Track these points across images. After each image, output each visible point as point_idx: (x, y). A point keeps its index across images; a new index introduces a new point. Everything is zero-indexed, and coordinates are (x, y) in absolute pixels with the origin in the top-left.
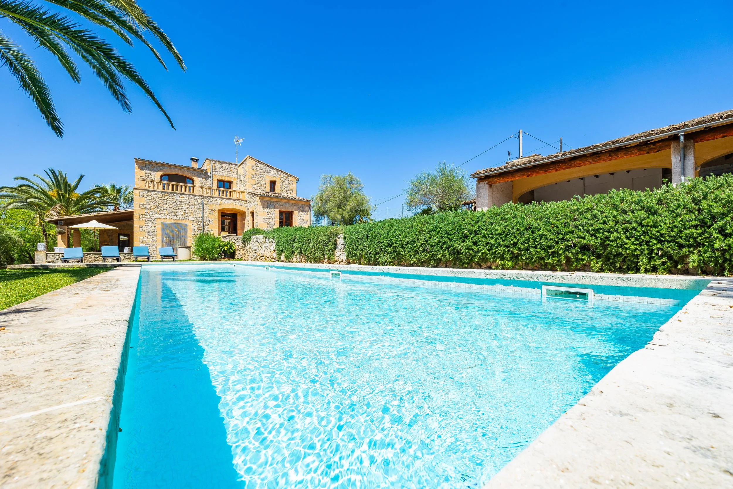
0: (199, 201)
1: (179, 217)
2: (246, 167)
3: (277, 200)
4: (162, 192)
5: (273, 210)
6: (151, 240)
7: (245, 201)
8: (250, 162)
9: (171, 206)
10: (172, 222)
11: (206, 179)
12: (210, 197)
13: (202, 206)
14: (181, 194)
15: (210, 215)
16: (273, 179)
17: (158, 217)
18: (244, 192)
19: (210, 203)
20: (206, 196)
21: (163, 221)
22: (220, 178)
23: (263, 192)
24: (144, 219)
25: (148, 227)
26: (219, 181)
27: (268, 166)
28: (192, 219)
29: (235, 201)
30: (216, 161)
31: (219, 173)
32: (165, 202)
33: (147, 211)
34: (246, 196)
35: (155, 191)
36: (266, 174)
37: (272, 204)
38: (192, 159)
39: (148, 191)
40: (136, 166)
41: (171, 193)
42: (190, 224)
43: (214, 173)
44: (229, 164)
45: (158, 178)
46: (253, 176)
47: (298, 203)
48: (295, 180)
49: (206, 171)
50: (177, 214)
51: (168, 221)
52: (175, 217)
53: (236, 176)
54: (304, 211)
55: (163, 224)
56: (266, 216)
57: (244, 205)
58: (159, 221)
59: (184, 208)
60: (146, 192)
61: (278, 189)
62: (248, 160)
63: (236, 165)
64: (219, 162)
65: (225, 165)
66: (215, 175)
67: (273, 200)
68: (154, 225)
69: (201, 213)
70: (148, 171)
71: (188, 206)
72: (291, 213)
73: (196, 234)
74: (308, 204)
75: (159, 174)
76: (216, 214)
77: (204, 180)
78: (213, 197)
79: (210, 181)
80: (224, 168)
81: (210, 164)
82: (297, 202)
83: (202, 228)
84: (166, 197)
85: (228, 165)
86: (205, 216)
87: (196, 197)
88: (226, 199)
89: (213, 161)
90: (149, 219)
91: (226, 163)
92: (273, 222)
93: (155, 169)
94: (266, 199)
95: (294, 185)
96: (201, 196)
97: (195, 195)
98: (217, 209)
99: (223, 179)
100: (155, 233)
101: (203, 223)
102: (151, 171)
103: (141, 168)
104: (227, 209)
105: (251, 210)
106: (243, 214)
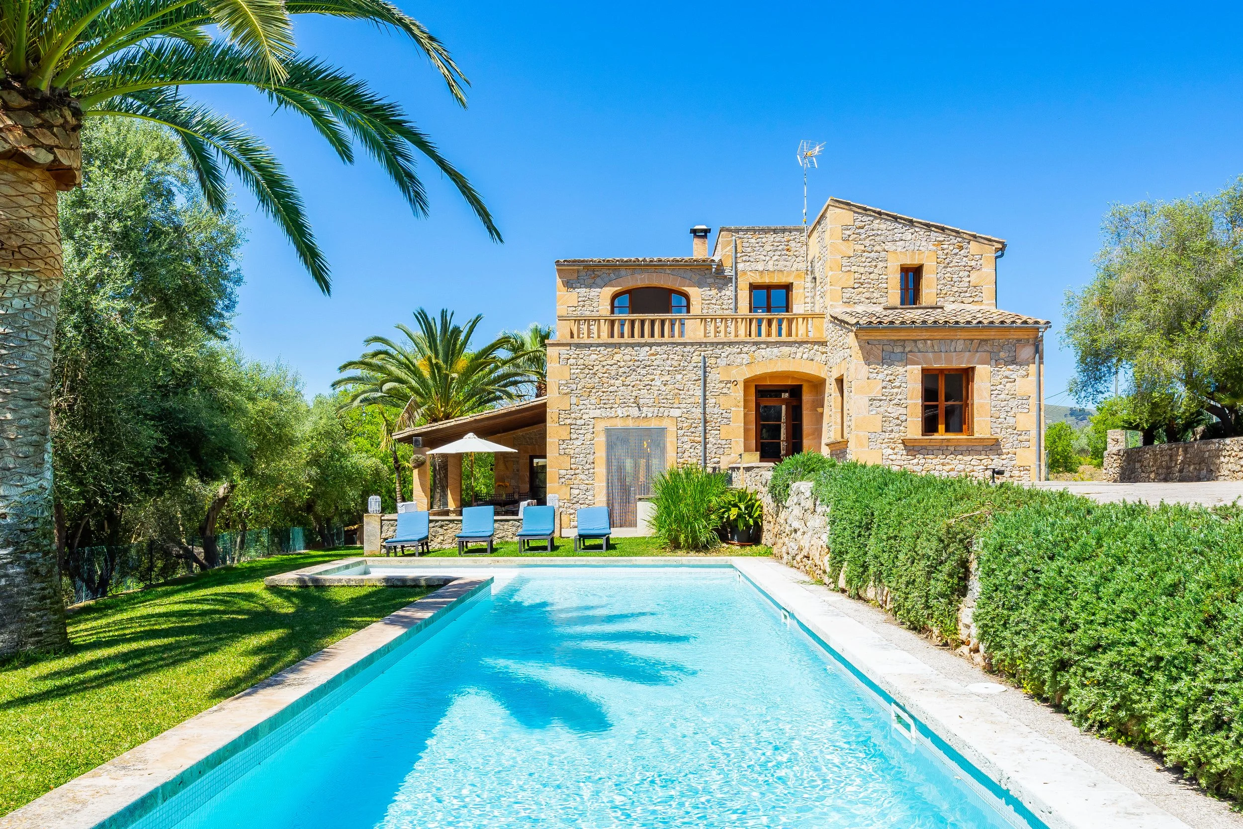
0: (695, 358)
1: (645, 409)
2: (827, 235)
3: (914, 335)
4: (606, 345)
5: (901, 370)
6: (583, 477)
7: (823, 343)
8: (838, 218)
9: (627, 383)
10: (630, 424)
11: (720, 289)
12: (724, 344)
13: (701, 372)
14: (651, 345)
15: (722, 399)
16: (911, 261)
17: (597, 413)
18: (821, 316)
19: (722, 362)
20: (712, 344)
21: (609, 424)
22: (758, 279)
23: (879, 309)
24: (568, 421)
25: (578, 443)
26: (753, 287)
27: (896, 218)
28: (676, 413)
29: (793, 349)
30: (747, 230)
31: (754, 266)
32: (613, 373)
33: (574, 400)
34: (827, 330)
35: (591, 345)
36: (889, 246)
37: (898, 350)
38: (694, 232)
39: (578, 346)
40: (559, 281)
41: (627, 345)
42: (672, 429)
43: (740, 266)
44: (784, 231)
45: (604, 308)
46: (845, 262)
47: (992, 334)
48: (990, 252)
49: (720, 265)
50: (641, 401)
51: (619, 424)
52: (635, 412)
53: (802, 266)
54: (1013, 361)
55: (608, 431)
56: (876, 392)
57: (820, 358)
58: (601, 426)
59: (658, 383)
60: (573, 352)
61: (928, 292)
62: (833, 213)
63: (801, 231)
64: (755, 231)
65: (771, 237)
66: (744, 272)
67: (902, 335)
68: (589, 436)
69: (699, 393)
70: (583, 291)
71: (667, 378)
72: (967, 374)
73: (686, 454)
74: (1032, 335)
75: (609, 291)
76: (738, 393)
77: (714, 292)
78: (730, 344)
79: (729, 292)
80: (768, 247)
81: (729, 243)
82: (984, 335)
83: (701, 439)
84: (617, 357)
85: (779, 237)
86: (711, 401)
87: (688, 348)
88: (767, 344)
89: (737, 231)
90: (579, 422)
91: (775, 231)
92: (904, 411)
93: (598, 280)
94: (877, 336)
95: (988, 270)
96: (700, 344)
97: (685, 344)
98: (741, 380)
99: (767, 280)
100: (591, 458)
101: (705, 422)
102: (591, 287)
103: (569, 285)
104: (772, 375)
105: (835, 374)
106: (818, 385)
